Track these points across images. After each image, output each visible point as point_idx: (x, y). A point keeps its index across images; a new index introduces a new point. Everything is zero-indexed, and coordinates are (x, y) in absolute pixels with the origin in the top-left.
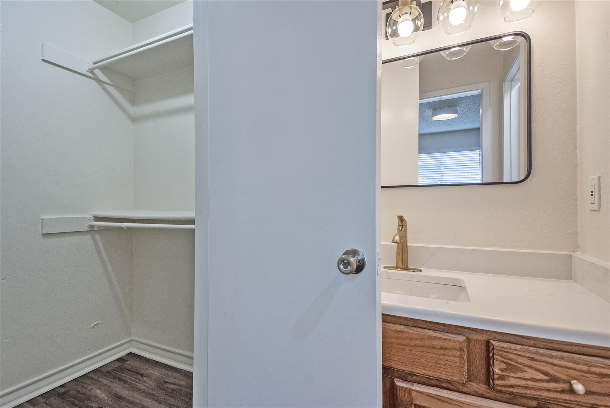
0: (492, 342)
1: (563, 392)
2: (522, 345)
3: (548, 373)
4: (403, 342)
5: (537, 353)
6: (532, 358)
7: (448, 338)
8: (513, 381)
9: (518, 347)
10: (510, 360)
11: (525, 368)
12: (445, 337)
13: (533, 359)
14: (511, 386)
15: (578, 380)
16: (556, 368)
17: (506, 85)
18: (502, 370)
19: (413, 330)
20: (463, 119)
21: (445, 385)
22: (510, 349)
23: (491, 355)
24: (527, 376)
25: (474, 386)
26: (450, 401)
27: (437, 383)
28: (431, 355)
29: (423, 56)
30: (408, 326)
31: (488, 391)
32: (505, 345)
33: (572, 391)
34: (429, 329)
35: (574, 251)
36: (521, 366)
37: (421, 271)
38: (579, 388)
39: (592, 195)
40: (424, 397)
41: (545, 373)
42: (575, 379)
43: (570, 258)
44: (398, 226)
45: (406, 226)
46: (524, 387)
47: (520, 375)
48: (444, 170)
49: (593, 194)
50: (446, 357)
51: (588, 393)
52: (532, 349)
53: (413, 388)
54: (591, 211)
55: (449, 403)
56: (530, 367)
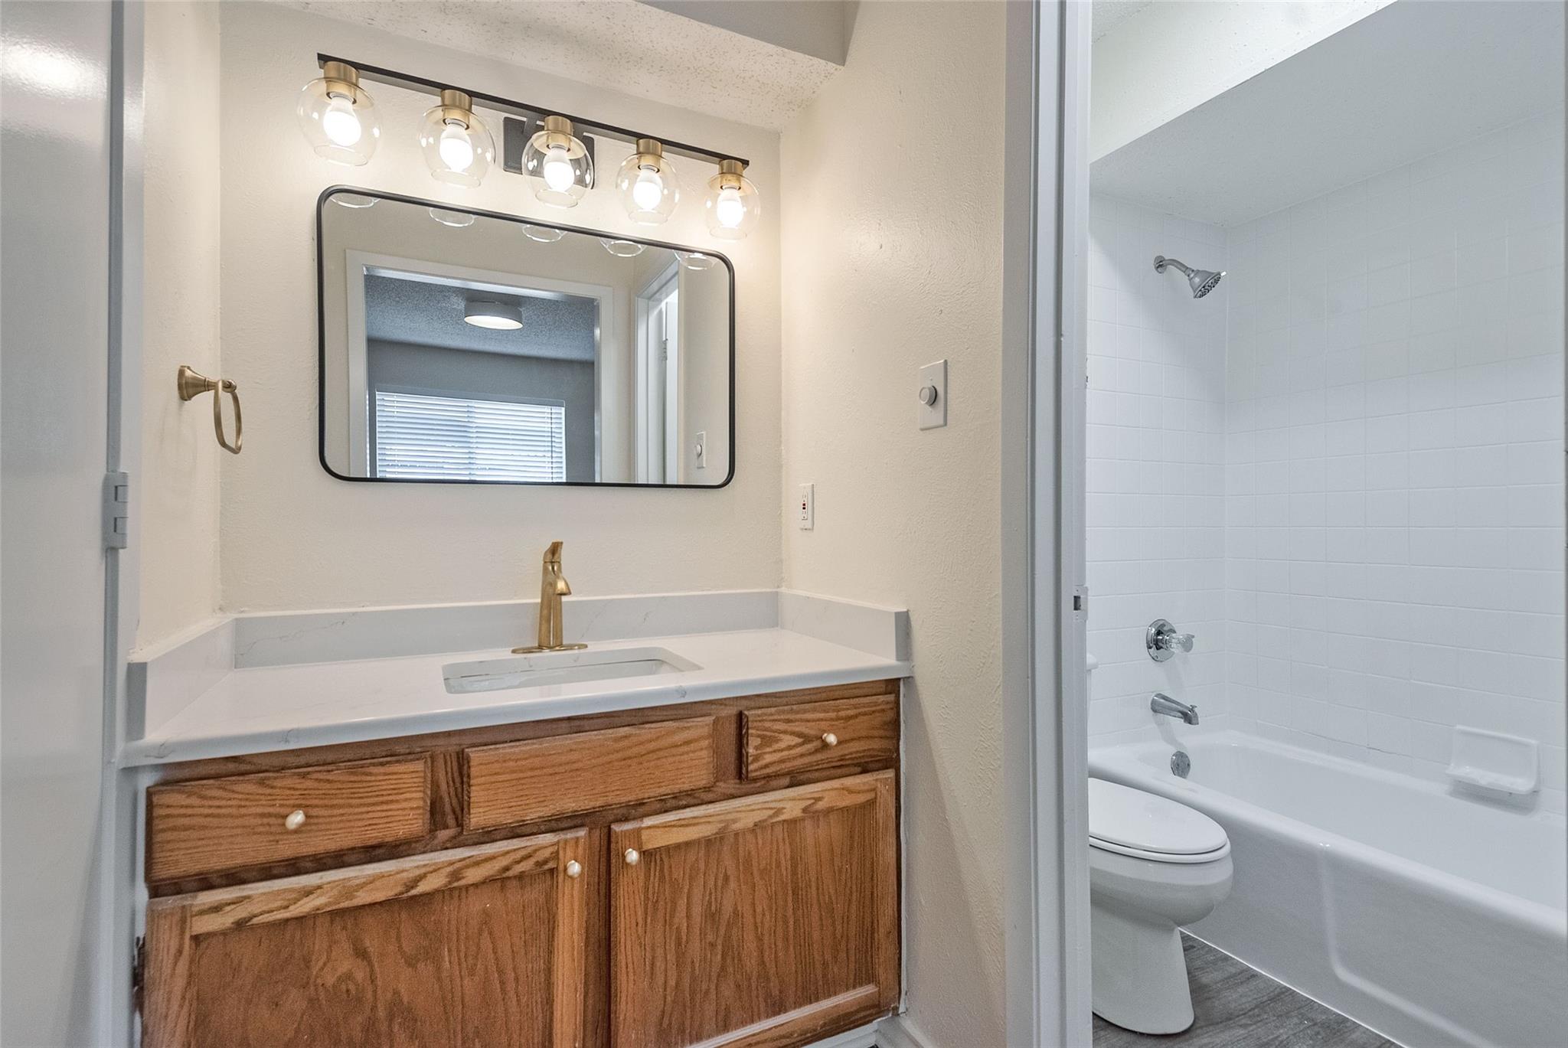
0: (746, 713)
1: (817, 751)
2: (775, 707)
3: (802, 733)
4: (629, 753)
5: (791, 711)
6: (788, 719)
7: (694, 724)
8: (768, 759)
9: (773, 710)
10: (765, 730)
11: (781, 735)
12: (689, 725)
13: (789, 721)
14: (766, 766)
15: (829, 732)
16: (809, 724)
17: (641, 303)
18: (756, 748)
19: (643, 728)
20: (525, 335)
21: (684, 802)
22: (766, 715)
23: (744, 731)
24: (782, 745)
25: (723, 787)
26: (696, 821)
27: (674, 803)
28: (671, 760)
29: (566, 232)
30: (632, 725)
31: (737, 786)
32: (759, 712)
33: (825, 746)
34: (667, 721)
35: (778, 587)
36: (777, 734)
37: (586, 646)
38: (832, 739)
39: (804, 508)
40: (659, 832)
41: (799, 735)
42: (825, 731)
43: (775, 596)
44: (543, 562)
45: (559, 562)
46: (782, 761)
47: (776, 746)
48: (475, 440)
49: (806, 507)
50: (691, 755)
51: (840, 743)
52: (786, 708)
53: (643, 826)
54: (802, 529)
55: (694, 825)
56: (785, 732)
